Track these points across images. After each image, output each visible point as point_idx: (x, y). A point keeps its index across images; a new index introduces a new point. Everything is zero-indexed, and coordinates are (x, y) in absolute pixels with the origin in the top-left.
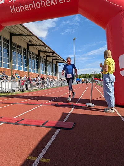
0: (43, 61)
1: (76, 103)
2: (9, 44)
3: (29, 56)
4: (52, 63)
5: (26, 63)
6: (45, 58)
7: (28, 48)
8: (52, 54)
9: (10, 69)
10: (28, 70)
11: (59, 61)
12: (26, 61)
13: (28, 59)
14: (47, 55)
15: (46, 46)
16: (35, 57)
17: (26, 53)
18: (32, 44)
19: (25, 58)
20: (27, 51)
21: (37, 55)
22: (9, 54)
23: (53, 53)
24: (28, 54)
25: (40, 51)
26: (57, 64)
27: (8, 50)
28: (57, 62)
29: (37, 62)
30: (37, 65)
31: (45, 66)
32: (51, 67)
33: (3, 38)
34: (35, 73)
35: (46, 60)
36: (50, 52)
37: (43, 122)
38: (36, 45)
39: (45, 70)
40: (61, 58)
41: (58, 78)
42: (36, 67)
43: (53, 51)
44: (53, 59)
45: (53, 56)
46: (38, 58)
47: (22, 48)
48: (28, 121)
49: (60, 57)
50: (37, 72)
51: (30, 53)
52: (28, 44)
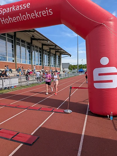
0: (46, 54)
1: (58, 109)
2: (13, 40)
3: (32, 50)
4: (55, 55)
5: (30, 56)
6: (49, 50)
7: (31, 43)
8: (54, 47)
9: (14, 62)
10: (32, 63)
11: (62, 53)
12: (30, 54)
13: (32, 53)
14: (50, 48)
15: (48, 40)
16: (39, 50)
17: (30, 47)
18: (35, 38)
19: (29, 52)
20: (31, 45)
21: (40, 49)
22: (14, 49)
23: (56, 46)
24: (32, 48)
25: (43, 45)
26: (60, 56)
27: (12, 45)
28: (60, 54)
29: (40, 55)
30: (41, 58)
31: (48, 58)
32: (54, 59)
33: (7, 34)
34: (39, 65)
35: (49, 52)
36: (53, 46)
37: (14, 135)
38: (39, 39)
39: (49, 62)
40: (64, 50)
41: (61, 69)
42: (39, 59)
43: (55, 44)
44: (56, 52)
45: (56, 49)
46: (42, 51)
47: (26, 43)
48: (3, 132)
49: (62, 49)
50: (41, 64)
51: (33, 46)
52: (31, 38)
